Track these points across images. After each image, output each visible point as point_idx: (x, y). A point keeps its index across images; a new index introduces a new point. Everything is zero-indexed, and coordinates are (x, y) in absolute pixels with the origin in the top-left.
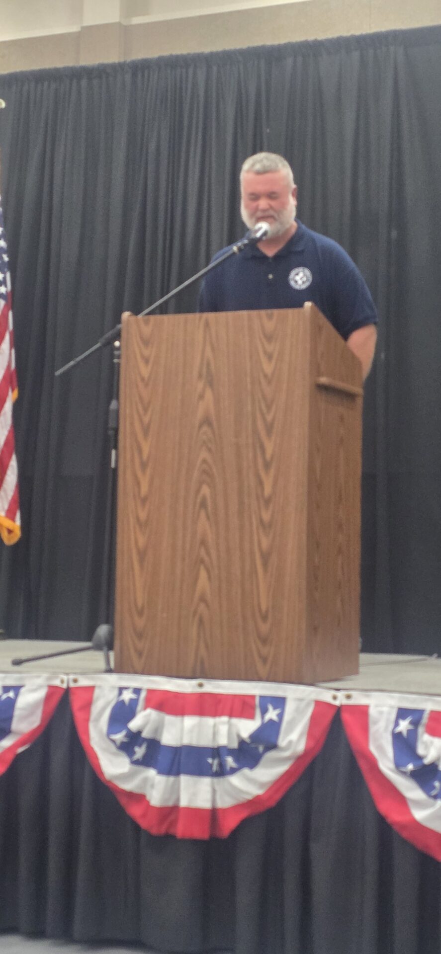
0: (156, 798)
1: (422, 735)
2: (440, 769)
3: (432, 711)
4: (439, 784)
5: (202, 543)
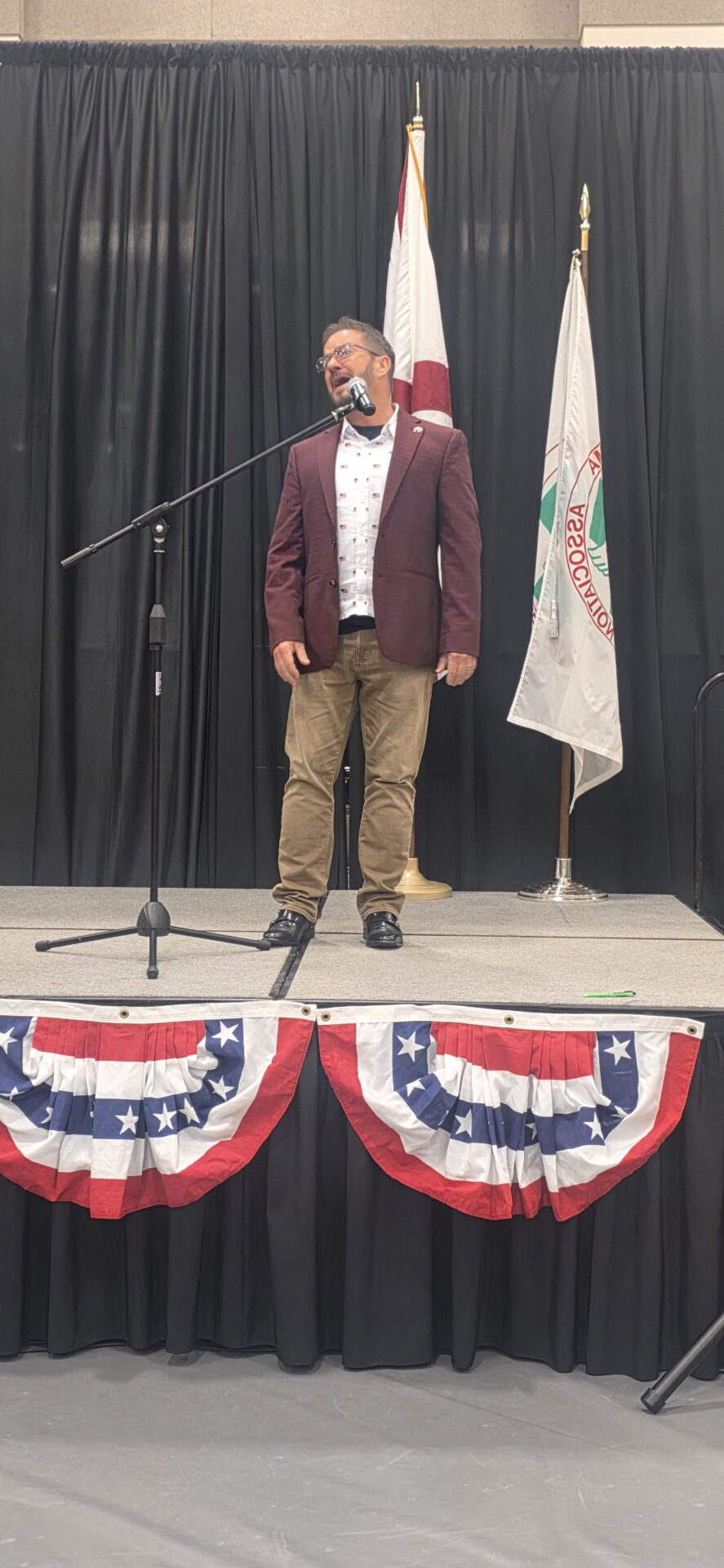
1: (29, 1051)
2: (53, 1090)
3: (40, 1019)
4: (52, 1109)
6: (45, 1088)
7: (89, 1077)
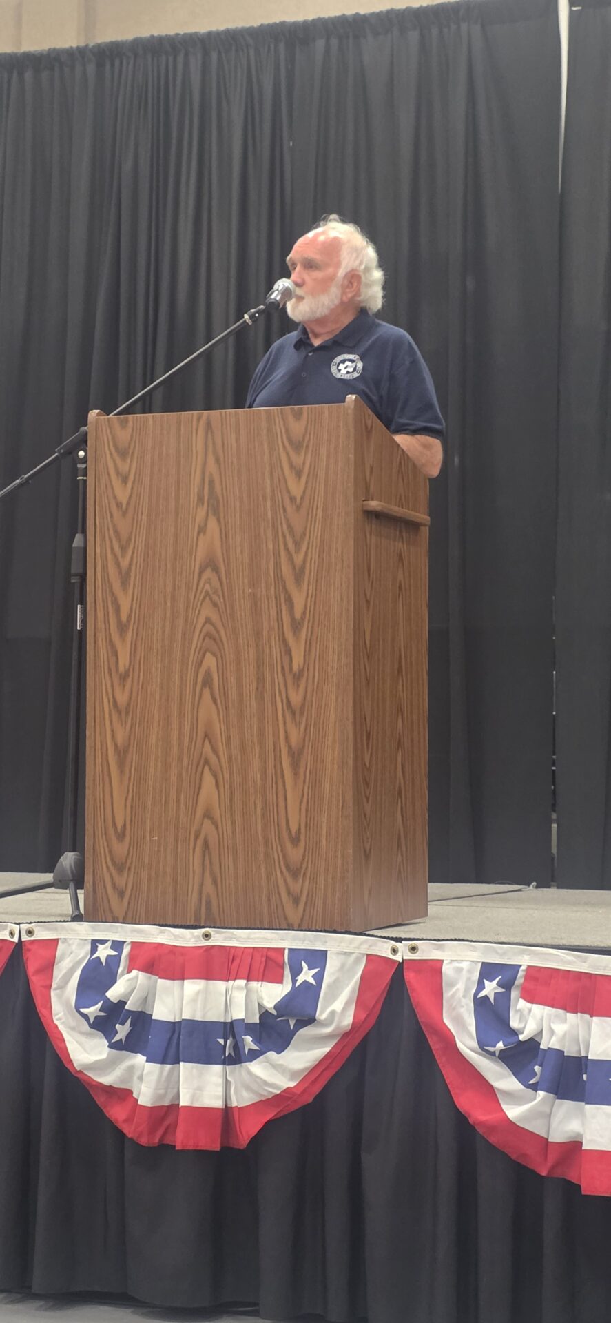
0: (145, 1095)
1: (517, 1002)
2: (542, 1047)
3: (529, 967)
4: (540, 1068)
5: (206, 735)
6: (533, 1043)
7: (582, 1034)
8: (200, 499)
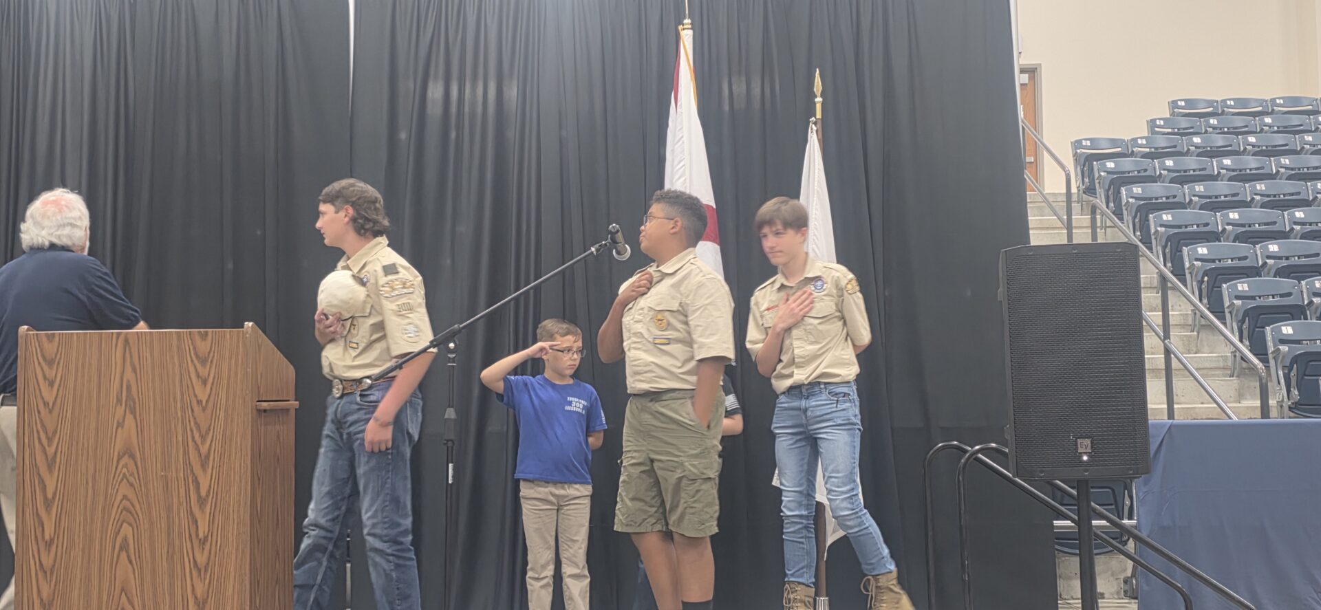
5: (123, 590)
8: (119, 401)
